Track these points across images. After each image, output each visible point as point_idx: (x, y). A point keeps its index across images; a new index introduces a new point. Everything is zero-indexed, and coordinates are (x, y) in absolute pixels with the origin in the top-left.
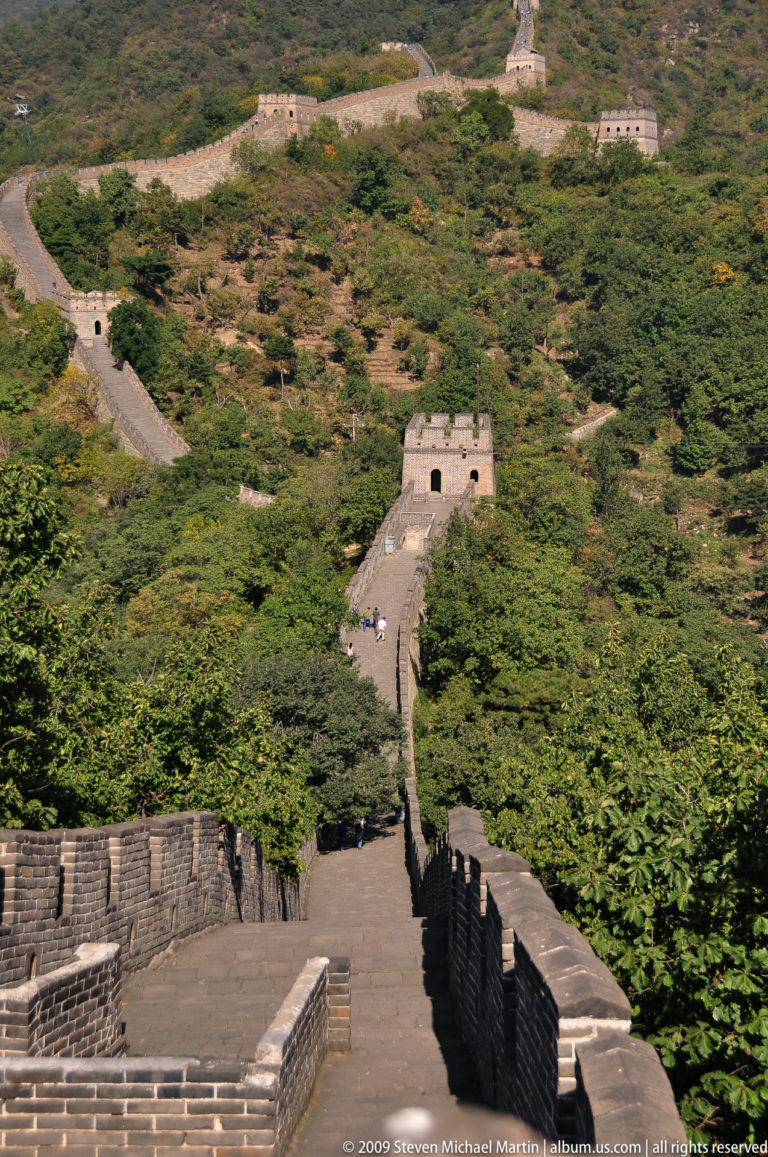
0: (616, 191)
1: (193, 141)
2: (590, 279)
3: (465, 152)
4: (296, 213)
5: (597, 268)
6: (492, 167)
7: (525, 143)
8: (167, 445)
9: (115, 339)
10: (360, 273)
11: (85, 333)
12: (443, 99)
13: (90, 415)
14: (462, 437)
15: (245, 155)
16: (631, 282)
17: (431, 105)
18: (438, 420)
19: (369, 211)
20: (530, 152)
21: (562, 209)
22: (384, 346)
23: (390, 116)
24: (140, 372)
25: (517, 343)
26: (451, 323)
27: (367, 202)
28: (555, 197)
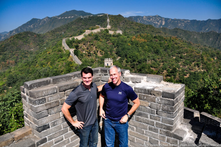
0: (119, 37)
1: (80, 34)
2: (117, 45)
3: (105, 34)
4: (90, 40)
5: (118, 44)
6: (107, 36)
7: (110, 34)
8: (80, 63)
9: (74, 53)
10: (96, 46)
11: (71, 52)
12: (102, 30)
13: (72, 60)
14: (110, 60)
15: (85, 35)
16: (121, 45)
17: (101, 30)
18: (107, 59)
19: (96, 40)
20: (111, 34)
21: (114, 39)
22: (99, 52)
23: (98, 31)
24: (77, 56)
25: (111, 51)
26: (105, 50)
27: (96, 39)
28: (113, 38)
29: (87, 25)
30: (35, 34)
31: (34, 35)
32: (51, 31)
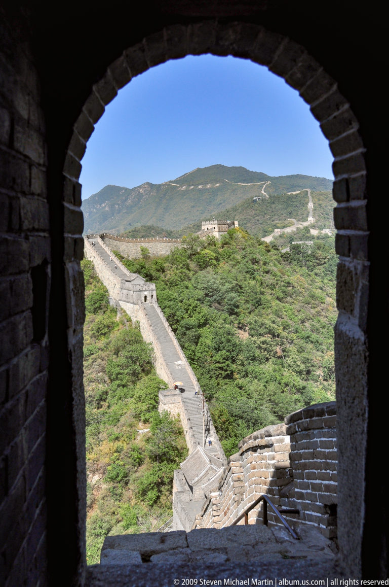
1: (267, 235)
6: (308, 237)
12: (300, 228)
20: (313, 235)
29: (266, 214)
30: (162, 230)
31: (161, 233)
32: (194, 226)
